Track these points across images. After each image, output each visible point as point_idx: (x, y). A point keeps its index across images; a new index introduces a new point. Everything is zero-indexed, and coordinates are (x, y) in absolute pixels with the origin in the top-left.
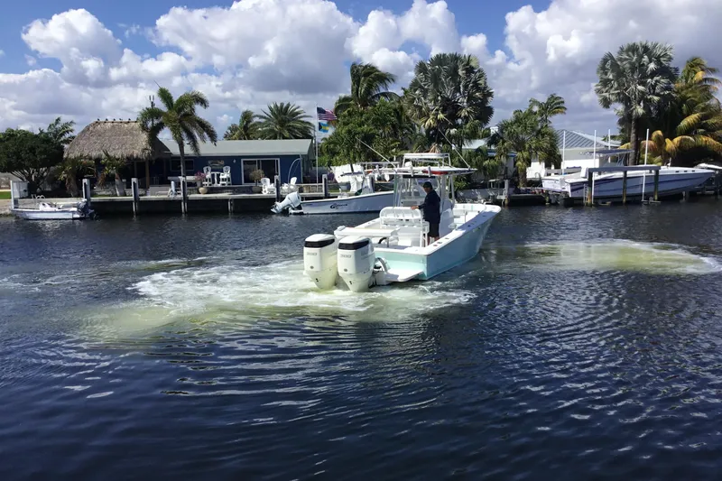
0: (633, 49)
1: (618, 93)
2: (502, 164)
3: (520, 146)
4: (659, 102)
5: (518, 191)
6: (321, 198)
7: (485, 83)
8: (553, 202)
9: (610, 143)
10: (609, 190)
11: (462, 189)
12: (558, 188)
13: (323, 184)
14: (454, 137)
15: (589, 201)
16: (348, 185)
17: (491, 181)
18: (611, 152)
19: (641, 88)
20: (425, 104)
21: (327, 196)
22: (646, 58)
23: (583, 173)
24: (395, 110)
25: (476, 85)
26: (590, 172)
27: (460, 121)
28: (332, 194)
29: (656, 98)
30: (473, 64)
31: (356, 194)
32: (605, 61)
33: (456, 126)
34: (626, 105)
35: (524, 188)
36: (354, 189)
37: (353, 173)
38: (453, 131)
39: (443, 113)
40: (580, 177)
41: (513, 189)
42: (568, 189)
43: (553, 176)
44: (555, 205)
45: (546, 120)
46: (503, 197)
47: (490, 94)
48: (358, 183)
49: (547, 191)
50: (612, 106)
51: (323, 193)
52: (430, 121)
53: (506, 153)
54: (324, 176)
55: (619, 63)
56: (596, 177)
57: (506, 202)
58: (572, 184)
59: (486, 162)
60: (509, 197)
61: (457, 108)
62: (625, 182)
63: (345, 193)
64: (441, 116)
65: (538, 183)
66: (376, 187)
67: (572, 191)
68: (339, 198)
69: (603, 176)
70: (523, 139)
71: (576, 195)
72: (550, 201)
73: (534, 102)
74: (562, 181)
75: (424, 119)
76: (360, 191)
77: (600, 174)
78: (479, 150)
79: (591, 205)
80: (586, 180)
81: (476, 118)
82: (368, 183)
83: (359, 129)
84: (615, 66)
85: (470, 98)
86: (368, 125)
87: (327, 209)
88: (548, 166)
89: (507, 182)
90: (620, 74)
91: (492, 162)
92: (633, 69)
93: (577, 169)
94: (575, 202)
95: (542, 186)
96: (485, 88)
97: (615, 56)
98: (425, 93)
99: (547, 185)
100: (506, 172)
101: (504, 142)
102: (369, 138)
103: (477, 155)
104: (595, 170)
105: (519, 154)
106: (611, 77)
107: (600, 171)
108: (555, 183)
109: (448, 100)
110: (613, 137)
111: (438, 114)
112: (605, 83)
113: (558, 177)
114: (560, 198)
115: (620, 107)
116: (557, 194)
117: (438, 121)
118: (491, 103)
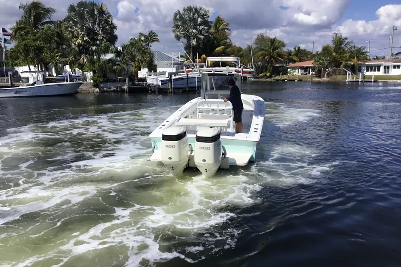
0: (190, 9)
1: (184, 33)
2: (124, 68)
3: (133, 58)
4: (203, 39)
5: (135, 84)
6: (8, 87)
7: (112, 21)
8: (153, 90)
9: (181, 59)
10: (180, 84)
11: (101, 82)
12: (155, 83)
13: (9, 78)
14: (95, 51)
15: (170, 90)
16: (27, 79)
17: (119, 78)
18: (181, 64)
19: (194, 31)
20: (76, 30)
21: (12, 85)
22: (196, 15)
23: (167, 75)
24: (58, 33)
25: (107, 21)
26: (171, 74)
27: (98, 42)
28: (16, 84)
29: (202, 37)
30: (104, 9)
31: (32, 85)
32: (176, 14)
33: (96, 45)
34: (188, 39)
35: (137, 83)
36: (31, 81)
37: (30, 71)
38: (94, 48)
39: (87, 36)
40: (166, 77)
41: (131, 83)
42: (160, 83)
43: (153, 76)
44: (154, 92)
45: (149, 45)
46: (126, 87)
47: (115, 27)
48: (34, 78)
49: (150, 84)
50: (181, 39)
51: (9, 84)
52: (79, 41)
53: (126, 62)
54: (9, 73)
55: (184, 16)
56: (173, 77)
57: (127, 90)
58: (162, 81)
59: (115, 67)
60: (129, 87)
61: (96, 34)
62: (188, 80)
63: (25, 84)
64: (86, 38)
65: (144, 80)
66: (46, 80)
67: (162, 84)
68: (20, 87)
69: (177, 77)
70: (135, 55)
71: (164, 86)
72: (151, 89)
73: (141, 34)
74: (157, 79)
75: (75, 39)
76: (35, 83)
77: (175, 76)
78: (110, 60)
79: (172, 92)
80: (169, 78)
81: (108, 41)
82: (40, 78)
83: (33, 43)
84: (181, 17)
85: (104, 29)
86: (40, 41)
87: (12, 94)
88: (150, 70)
89: (127, 79)
90: (184, 22)
91: (119, 67)
92: (191, 20)
93: (164, 73)
94: (164, 90)
95: (146, 81)
96: (112, 23)
97: (182, 12)
98: (75, 23)
99: (149, 81)
100: (127, 73)
101: (124, 56)
102: (39, 50)
103: (109, 63)
104: (173, 73)
105: (133, 63)
106: (180, 24)
107: (176, 74)
108: (153, 80)
109: (90, 28)
110: (182, 56)
111: (84, 37)
112: (177, 26)
113: (155, 77)
114: (156, 88)
115: (185, 40)
116: (155, 86)
117: (85, 41)
118: (116, 32)
